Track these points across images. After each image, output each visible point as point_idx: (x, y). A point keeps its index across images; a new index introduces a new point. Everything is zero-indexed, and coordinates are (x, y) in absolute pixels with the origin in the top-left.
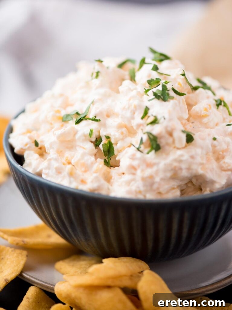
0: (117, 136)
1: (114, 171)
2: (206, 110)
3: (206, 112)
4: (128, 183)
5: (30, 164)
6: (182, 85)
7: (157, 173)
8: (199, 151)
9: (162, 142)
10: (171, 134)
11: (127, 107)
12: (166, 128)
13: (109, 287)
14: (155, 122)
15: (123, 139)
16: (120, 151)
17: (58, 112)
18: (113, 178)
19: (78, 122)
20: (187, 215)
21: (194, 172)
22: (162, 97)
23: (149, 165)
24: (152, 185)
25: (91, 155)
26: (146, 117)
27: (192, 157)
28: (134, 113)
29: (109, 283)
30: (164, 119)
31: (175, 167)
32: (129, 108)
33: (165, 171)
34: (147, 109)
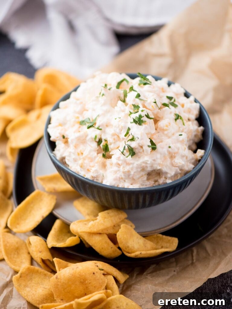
0: (111, 141)
1: (108, 161)
2: (167, 126)
3: (167, 127)
4: (116, 172)
5: (59, 150)
6: (154, 107)
7: (132, 169)
8: (159, 156)
9: (136, 151)
10: (142, 147)
11: (117, 126)
12: (139, 144)
13: (100, 234)
14: (132, 139)
15: (114, 143)
16: (112, 150)
17: (78, 118)
18: (107, 166)
19: (89, 128)
20: (147, 196)
21: (155, 168)
22: (138, 122)
23: (128, 164)
24: (129, 175)
25: (95, 151)
26: (128, 135)
27: (154, 160)
28: (121, 131)
29: (100, 232)
30: (138, 138)
31: (143, 166)
32: (118, 127)
33: (137, 168)
34: (129, 129)
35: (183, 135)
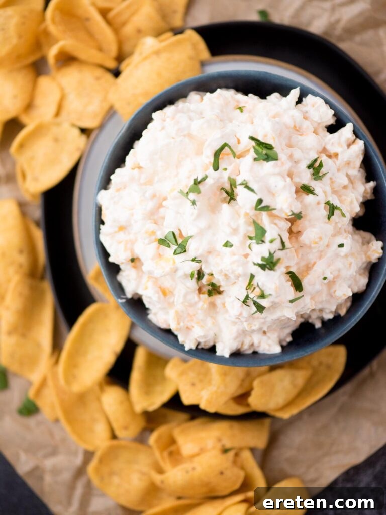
17: (154, 233)
19: (177, 254)
26: (251, 288)
34: (252, 276)
35: (345, 246)
